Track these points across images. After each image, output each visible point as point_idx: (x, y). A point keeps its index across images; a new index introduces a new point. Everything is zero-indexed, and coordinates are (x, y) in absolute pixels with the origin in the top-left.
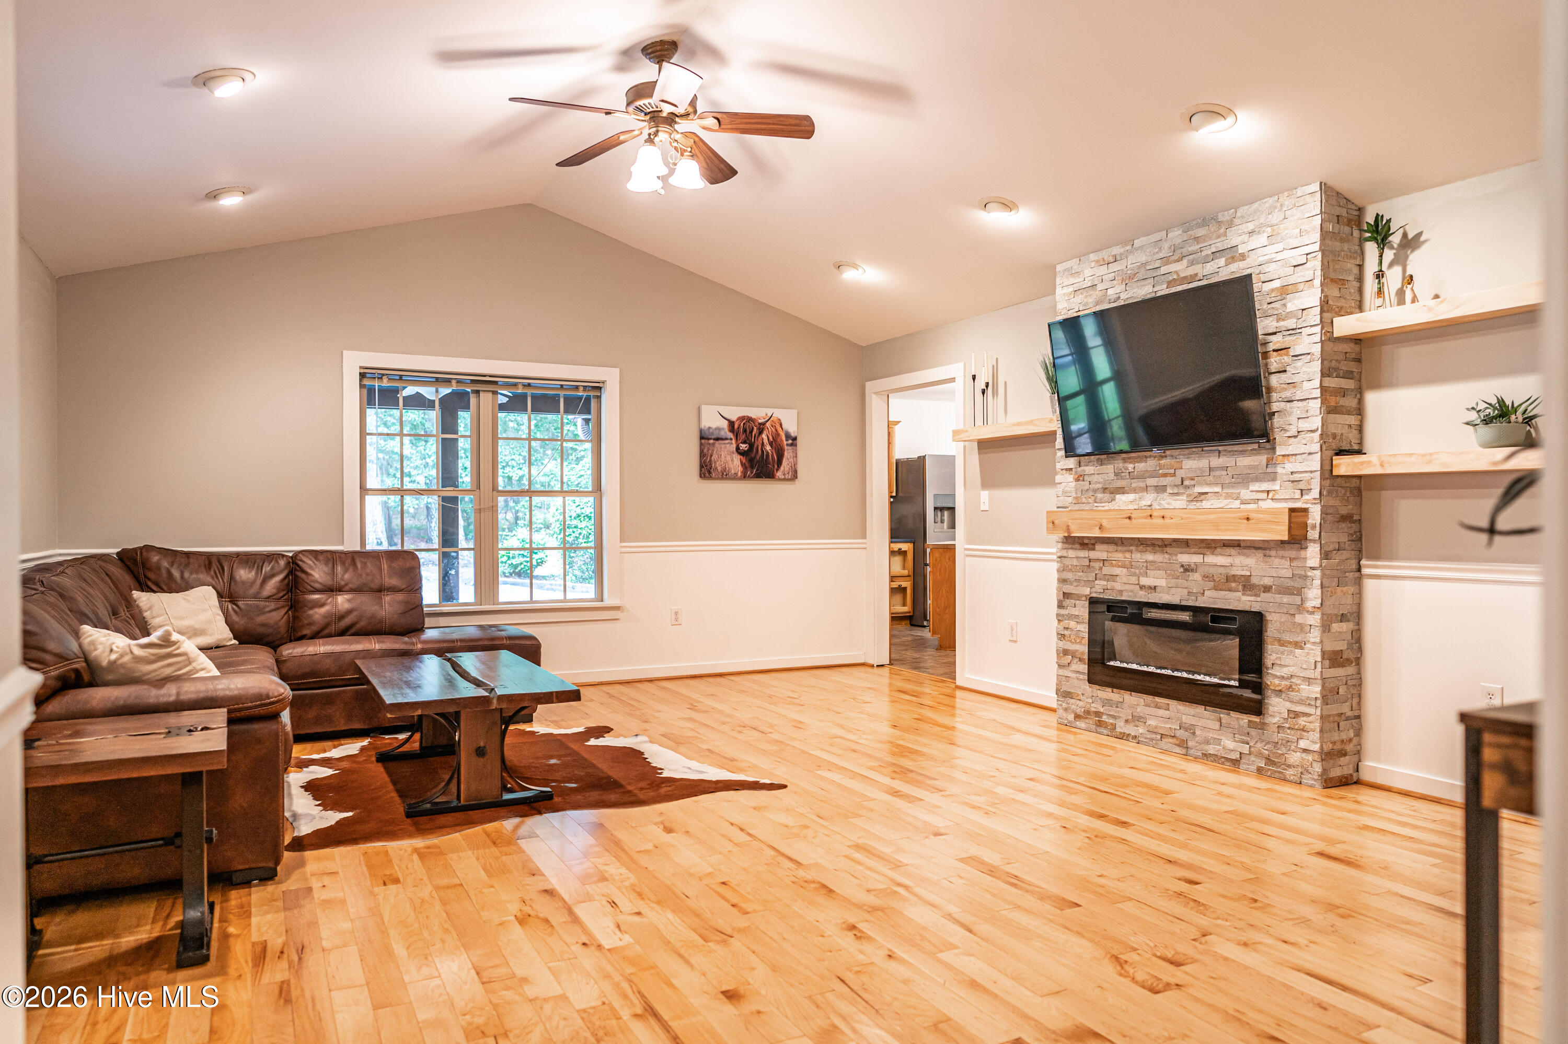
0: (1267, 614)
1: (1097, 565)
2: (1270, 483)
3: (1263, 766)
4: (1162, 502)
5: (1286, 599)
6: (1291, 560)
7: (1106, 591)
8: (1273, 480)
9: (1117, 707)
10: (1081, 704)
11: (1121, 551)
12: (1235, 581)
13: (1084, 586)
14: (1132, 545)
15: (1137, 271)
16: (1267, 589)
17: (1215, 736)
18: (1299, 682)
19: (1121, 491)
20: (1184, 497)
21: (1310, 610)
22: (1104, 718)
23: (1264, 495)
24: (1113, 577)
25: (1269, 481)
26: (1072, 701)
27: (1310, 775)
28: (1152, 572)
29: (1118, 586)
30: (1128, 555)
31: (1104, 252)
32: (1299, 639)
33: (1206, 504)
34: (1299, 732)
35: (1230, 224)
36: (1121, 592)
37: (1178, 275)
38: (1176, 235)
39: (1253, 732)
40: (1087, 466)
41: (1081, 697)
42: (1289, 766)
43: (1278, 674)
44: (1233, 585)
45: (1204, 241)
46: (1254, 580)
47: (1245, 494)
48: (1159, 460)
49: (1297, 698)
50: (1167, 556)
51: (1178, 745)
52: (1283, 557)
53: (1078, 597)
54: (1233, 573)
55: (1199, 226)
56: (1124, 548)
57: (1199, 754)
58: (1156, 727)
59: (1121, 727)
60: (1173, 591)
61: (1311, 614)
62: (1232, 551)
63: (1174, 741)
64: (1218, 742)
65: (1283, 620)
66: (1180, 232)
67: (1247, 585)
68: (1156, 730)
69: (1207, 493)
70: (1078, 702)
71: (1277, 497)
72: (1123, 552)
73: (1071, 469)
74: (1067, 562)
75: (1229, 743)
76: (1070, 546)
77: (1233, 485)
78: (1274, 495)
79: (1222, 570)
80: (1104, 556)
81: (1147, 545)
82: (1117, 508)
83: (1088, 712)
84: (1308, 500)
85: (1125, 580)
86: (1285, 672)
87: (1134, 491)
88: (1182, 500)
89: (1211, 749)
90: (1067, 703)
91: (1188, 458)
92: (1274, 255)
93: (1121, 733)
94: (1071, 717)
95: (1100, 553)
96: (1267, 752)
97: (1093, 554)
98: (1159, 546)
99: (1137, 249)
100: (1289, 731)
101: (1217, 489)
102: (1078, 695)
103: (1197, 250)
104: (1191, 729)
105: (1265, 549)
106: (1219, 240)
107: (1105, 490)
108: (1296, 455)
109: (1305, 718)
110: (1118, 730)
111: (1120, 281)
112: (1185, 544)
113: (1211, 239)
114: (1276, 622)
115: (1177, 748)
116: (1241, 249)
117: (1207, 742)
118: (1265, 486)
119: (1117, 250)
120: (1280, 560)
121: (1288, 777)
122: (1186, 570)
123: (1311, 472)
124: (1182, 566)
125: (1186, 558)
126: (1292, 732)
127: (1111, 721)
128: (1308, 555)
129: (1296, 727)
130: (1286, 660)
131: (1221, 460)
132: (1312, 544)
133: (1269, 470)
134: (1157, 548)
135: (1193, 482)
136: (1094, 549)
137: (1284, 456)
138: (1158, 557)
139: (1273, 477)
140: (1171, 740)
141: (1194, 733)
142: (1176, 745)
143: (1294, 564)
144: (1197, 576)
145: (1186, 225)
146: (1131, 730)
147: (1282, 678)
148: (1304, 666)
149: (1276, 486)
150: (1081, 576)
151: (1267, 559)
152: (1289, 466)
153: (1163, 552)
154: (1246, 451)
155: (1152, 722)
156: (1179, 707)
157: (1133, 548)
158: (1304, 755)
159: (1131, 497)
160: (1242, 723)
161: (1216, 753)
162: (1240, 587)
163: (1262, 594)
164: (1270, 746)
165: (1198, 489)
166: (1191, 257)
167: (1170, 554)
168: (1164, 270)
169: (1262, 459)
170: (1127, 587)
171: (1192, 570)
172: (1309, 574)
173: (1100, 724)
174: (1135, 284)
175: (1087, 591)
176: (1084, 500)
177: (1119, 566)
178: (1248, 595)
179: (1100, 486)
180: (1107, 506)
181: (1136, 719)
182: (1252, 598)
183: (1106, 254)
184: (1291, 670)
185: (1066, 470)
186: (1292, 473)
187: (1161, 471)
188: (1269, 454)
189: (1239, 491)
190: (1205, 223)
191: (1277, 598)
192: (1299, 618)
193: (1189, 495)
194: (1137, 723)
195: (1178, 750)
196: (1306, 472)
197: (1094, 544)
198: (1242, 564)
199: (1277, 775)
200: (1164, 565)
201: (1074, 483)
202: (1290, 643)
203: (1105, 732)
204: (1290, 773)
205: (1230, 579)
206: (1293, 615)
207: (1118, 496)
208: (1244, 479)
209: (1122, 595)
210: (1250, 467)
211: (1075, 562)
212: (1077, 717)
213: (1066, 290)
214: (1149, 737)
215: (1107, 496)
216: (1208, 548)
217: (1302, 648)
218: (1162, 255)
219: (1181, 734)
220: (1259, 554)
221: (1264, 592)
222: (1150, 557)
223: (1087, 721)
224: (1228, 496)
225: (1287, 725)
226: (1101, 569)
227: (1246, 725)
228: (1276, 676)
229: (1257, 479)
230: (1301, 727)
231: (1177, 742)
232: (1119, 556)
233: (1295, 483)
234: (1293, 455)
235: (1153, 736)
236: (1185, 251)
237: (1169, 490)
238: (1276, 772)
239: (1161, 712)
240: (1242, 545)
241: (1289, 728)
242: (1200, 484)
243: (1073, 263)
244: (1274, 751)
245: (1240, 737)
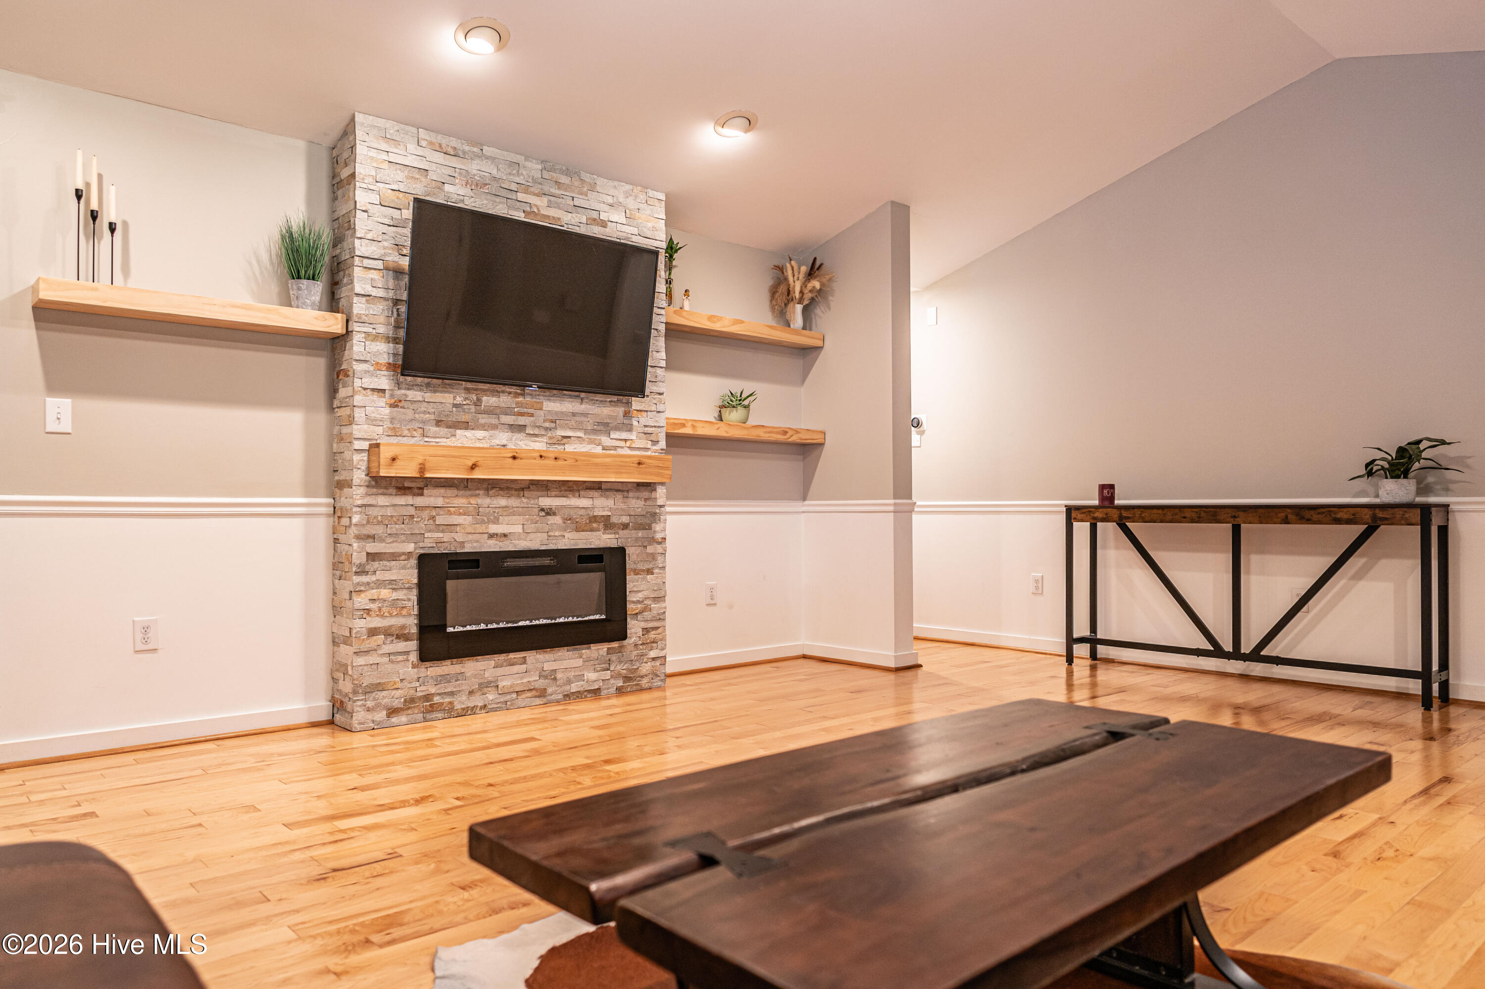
0: (626, 548)
1: (425, 514)
2: (628, 432)
3: (622, 684)
4: (519, 443)
5: (640, 534)
6: (646, 500)
7: (439, 545)
8: (629, 431)
9: (456, 681)
10: (398, 693)
11: (462, 496)
12: (596, 522)
13: (404, 542)
14: (478, 489)
15: (487, 182)
16: (625, 526)
17: (577, 674)
18: (649, 603)
19: (466, 426)
20: (545, 439)
21: (660, 541)
22: (437, 699)
23: (622, 444)
24: (450, 527)
25: (626, 431)
26: (384, 693)
27: (658, 678)
28: (506, 518)
29: (459, 537)
30: (473, 501)
31: (440, 137)
32: (651, 566)
33: (569, 448)
34: (650, 645)
35: (593, 188)
36: (462, 544)
37: (539, 210)
38: (534, 167)
39: (614, 657)
40: (409, 389)
41: (399, 685)
42: (642, 677)
43: (635, 599)
44: (595, 525)
45: (565, 190)
46: (614, 520)
47: (606, 441)
48: (515, 397)
49: (650, 616)
50: (524, 500)
51: (539, 697)
52: (638, 498)
53: (394, 557)
54: (595, 514)
55: (562, 172)
56: (468, 493)
57: (560, 696)
58: (511, 686)
59: (461, 701)
60: (532, 536)
61: (659, 544)
62: (595, 494)
63: (534, 693)
64: (580, 677)
65: (637, 552)
66: (540, 167)
67: (607, 524)
68: (511, 690)
69: (570, 437)
70: (394, 692)
71: (633, 445)
72: (467, 497)
73: (383, 391)
74: (372, 512)
75: (592, 676)
76: (381, 491)
77: (594, 431)
78: (631, 444)
79: (582, 512)
80: (440, 502)
81: (501, 489)
82: (460, 445)
83: (412, 700)
84: (657, 450)
85: (469, 530)
86: (639, 596)
87: (483, 427)
88: (542, 442)
89: (574, 687)
90: (374, 699)
91: (549, 400)
92: (630, 236)
93: (463, 709)
94: (381, 715)
95: (432, 498)
96: (625, 671)
97: (419, 501)
98: (516, 490)
99: (487, 158)
100: (641, 647)
101: (580, 434)
102: (395, 683)
103: (559, 195)
104: (552, 676)
105: (623, 491)
106: (580, 197)
107: (438, 423)
108: (647, 411)
109: (654, 632)
110: (458, 706)
111: (464, 184)
112: (544, 487)
113: (573, 191)
114: (633, 554)
115: (537, 699)
116: (603, 216)
117: (569, 682)
118: (624, 435)
119: (454, 142)
120: (636, 501)
121: (643, 686)
122: (548, 514)
123: (659, 427)
124: (543, 510)
125: (546, 502)
126: (645, 647)
127: (447, 700)
128: (658, 496)
129: (648, 641)
130: (642, 586)
131: (583, 406)
132: (660, 486)
133: (626, 422)
134: (513, 492)
135: (553, 425)
136: (422, 495)
137: (637, 410)
138: (513, 502)
139: (630, 428)
140: (529, 694)
141: (555, 679)
142: (536, 697)
143: (648, 503)
144: (557, 520)
145: (548, 165)
146: (477, 701)
147: (639, 602)
148: (655, 589)
149: (633, 436)
150: (402, 529)
151: (625, 500)
152: (644, 419)
153: (518, 496)
154: (606, 401)
155: (504, 683)
156: (538, 656)
157: (481, 492)
158: (653, 663)
159: (480, 434)
160: (601, 652)
161: (579, 690)
162: (601, 526)
163: (621, 532)
164: (627, 665)
165: (560, 433)
166: (552, 199)
167: (528, 498)
168: (521, 196)
169: (620, 410)
170: (470, 537)
171: (554, 514)
172: (658, 511)
173: (433, 708)
174: (483, 196)
175: (410, 547)
176: (406, 432)
177: (460, 514)
178: (608, 534)
179: (432, 417)
180: (443, 442)
181: (484, 686)
182: (612, 536)
183: (444, 141)
184: (645, 594)
185: (373, 390)
186: (645, 426)
187: (516, 410)
188: (624, 407)
189: (599, 438)
190: (568, 172)
191: (633, 533)
192: (650, 549)
193: (550, 438)
194: (485, 690)
195: (538, 701)
196: (655, 427)
197: (422, 489)
198: (602, 505)
199: (635, 688)
200: (520, 509)
201: (387, 410)
202: (643, 571)
203: (440, 715)
204: (644, 682)
205: (594, 519)
206: (645, 547)
207: (459, 432)
208: (605, 427)
209: (464, 547)
210: (610, 417)
211: (389, 512)
212: (393, 712)
213: (373, 153)
214: (502, 700)
215: (443, 431)
216: (570, 491)
217: (652, 573)
218: (518, 180)
219: (541, 683)
220: (619, 496)
221: (623, 529)
222: (503, 502)
223: (409, 712)
224: (591, 442)
225: (640, 642)
226: (433, 518)
227: (605, 654)
228: (633, 602)
229: (617, 428)
230: (652, 640)
231: (537, 694)
232: (461, 502)
233: (648, 435)
234: (644, 411)
235: (508, 697)
236: (546, 188)
237: (529, 430)
238: (633, 685)
239: (516, 669)
240: (603, 487)
241: (641, 645)
242: (563, 427)
243: (391, 127)
244: (631, 668)
245: (599, 666)
